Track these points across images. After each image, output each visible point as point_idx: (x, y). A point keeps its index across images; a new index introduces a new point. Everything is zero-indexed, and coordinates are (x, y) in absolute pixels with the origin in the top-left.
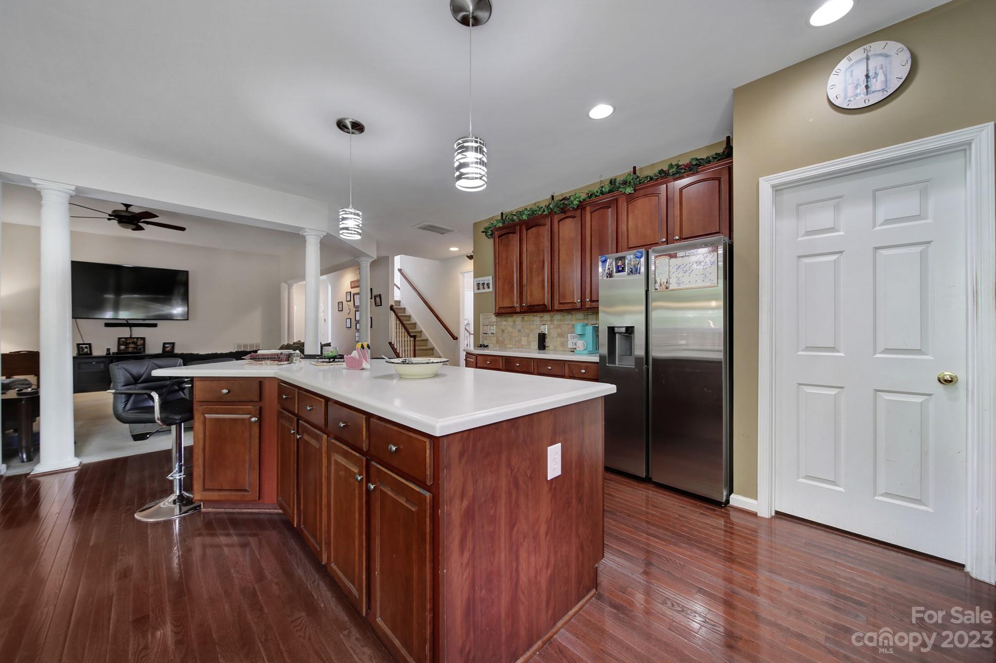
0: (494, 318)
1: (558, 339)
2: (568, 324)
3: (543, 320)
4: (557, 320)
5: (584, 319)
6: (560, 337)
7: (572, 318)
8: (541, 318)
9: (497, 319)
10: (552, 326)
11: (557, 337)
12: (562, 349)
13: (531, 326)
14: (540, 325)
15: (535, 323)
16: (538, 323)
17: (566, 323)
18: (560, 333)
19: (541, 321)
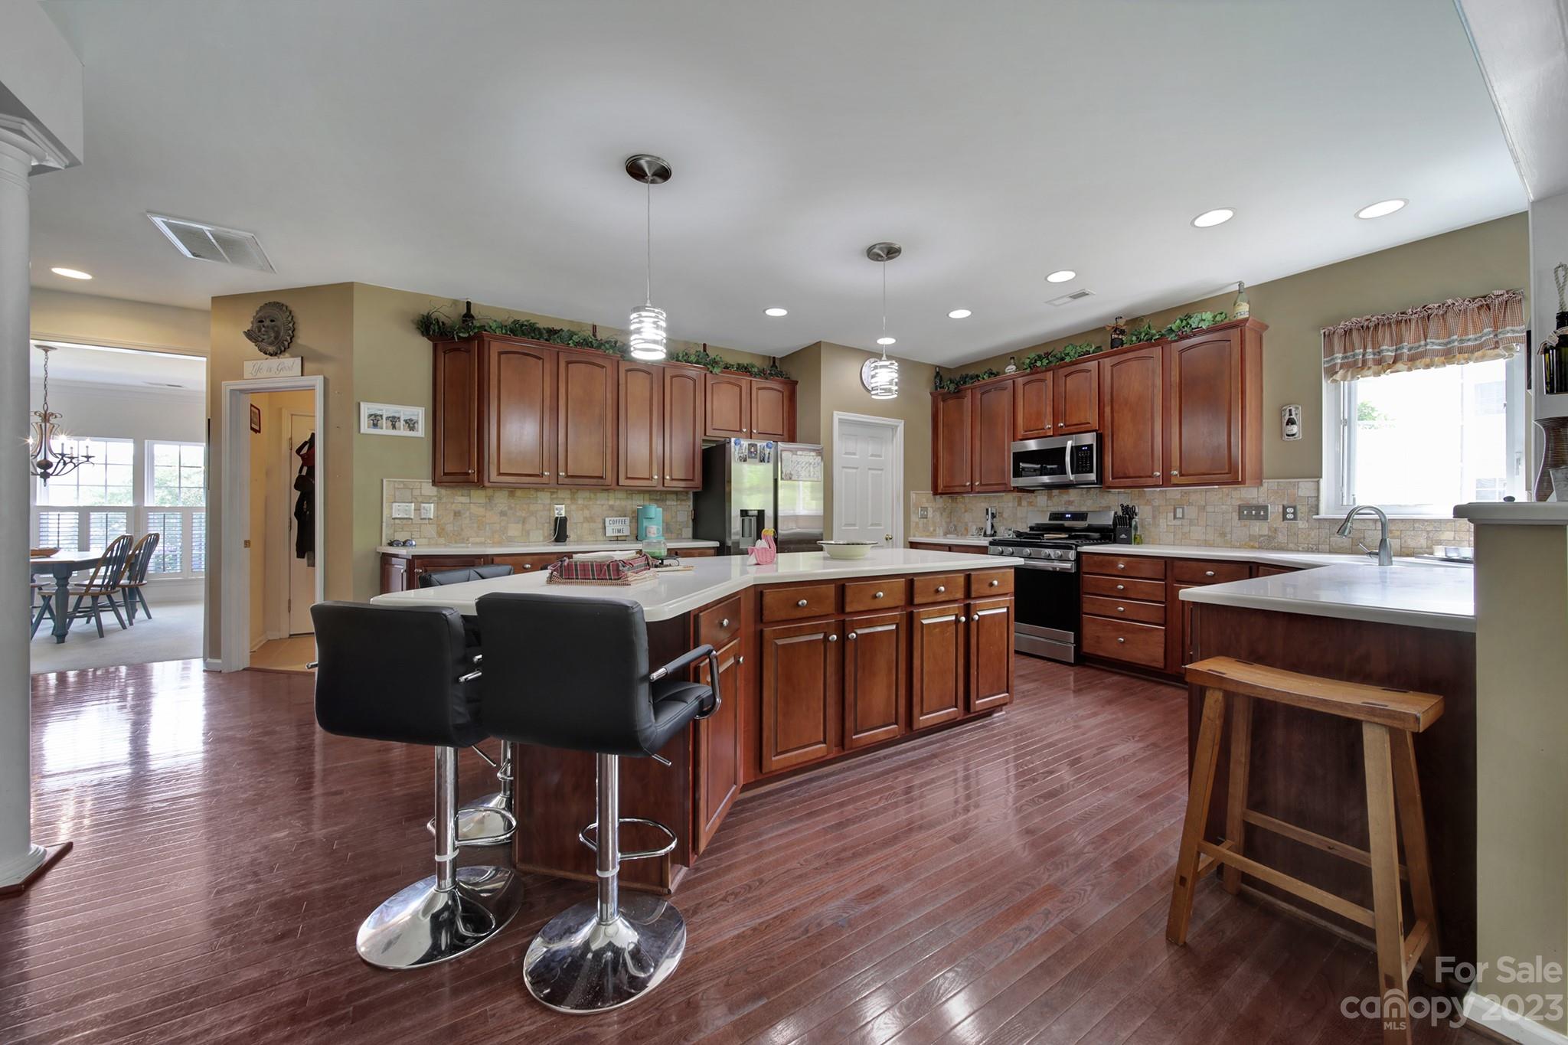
0: (429, 489)
1: (585, 525)
2: (602, 505)
3: (557, 498)
4: (584, 499)
5: (627, 498)
6: (588, 522)
7: (608, 496)
8: (551, 495)
9: (437, 491)
10: (573, 507)
11: (584, 522)
12: (592, 539)
13: (531, 505)
14: (550, 504)
15: (539, 502)
16: (548, 501)
17: (598, 502)
18: (588, 515)
19: (552, 499)
